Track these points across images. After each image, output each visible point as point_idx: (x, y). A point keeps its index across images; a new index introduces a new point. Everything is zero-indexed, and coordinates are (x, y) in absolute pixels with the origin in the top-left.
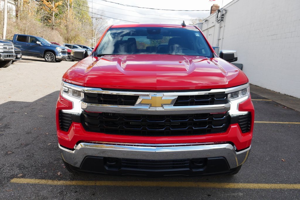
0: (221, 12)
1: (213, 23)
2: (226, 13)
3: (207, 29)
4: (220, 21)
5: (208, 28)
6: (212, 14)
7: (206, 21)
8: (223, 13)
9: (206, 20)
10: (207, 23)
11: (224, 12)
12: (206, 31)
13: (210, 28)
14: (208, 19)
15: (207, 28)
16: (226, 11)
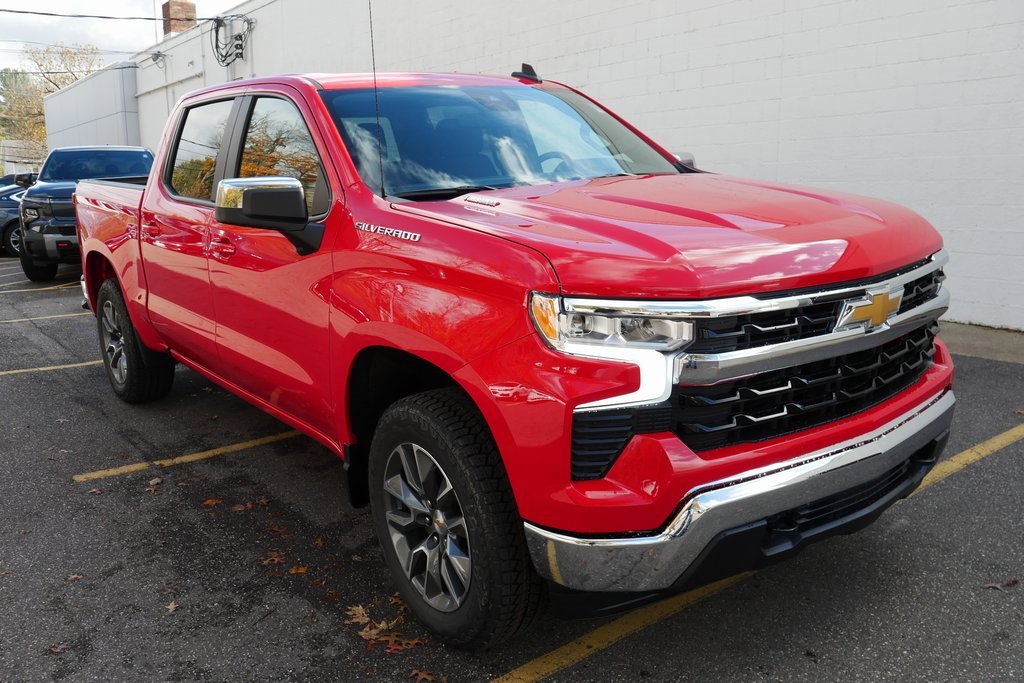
0: (228, 28)
1: (192, 63)
2: (250, 30)
3: (166, 87)
4: (233, 57)
5: (170, 82)
6: (173, 34)
7: (157, 56)
8: (236, 32)
9: (155, 50)
10: (161, 64)
11: (239, 27)
12: (164, 92)
13: (181, 82)
14: (161, 49)
15: (165, 85)
16: (250, 23)
